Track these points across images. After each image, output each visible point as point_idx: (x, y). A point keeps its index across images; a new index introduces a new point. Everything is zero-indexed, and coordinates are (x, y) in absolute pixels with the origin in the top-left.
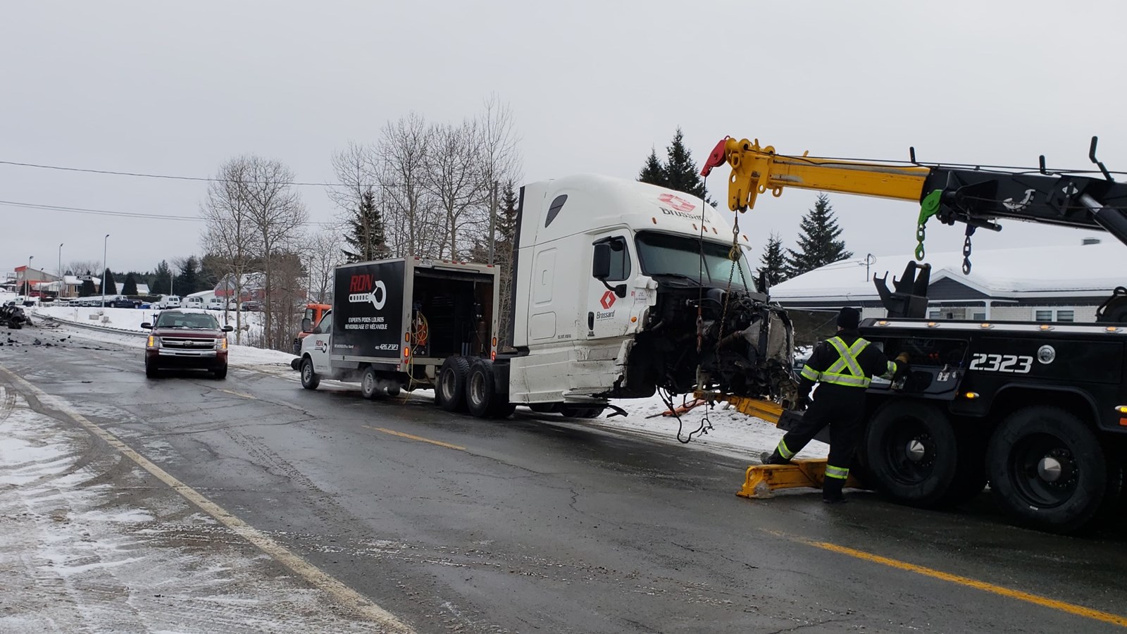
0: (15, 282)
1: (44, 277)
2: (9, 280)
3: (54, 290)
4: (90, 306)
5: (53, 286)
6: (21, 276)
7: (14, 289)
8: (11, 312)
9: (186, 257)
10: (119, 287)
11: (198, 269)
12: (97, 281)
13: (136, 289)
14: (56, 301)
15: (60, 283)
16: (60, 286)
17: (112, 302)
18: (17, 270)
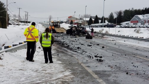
1: (77, 19)
2: (67, 20)
3: (80, 23)
4: (97, 27)
6: (70, 19)
8: (81, 29)
9: (119, 11)
10: (100, 21)
11: (123, 15)
12: (93, 20)
15: (82, 20)
16: (82, 21)
17: (106, 25)
18: (69, 17)
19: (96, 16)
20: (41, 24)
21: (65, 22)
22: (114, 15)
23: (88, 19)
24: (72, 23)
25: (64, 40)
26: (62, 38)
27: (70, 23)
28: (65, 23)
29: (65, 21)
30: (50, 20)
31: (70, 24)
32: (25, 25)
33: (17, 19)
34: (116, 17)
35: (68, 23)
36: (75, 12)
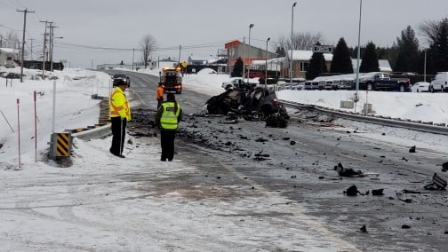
0: (226, 61)
1: (261, 54)
2: (220, 58)
3: (274, 69)
4: (336, 88)
5: (273, 65)
6: (233, 53)
7: (224, 70)
8: (258, 96)
10: (356, 63)
12: (329, 57)
13: (378, 65)
14: (280, 83)
15: (281, 59)
16: (282, 64)
17: (369, 82)
18: (228, 46)
19: (342, 43)
20: (106, 72)
21: (210, 67)
22: (416, 36)
23: (306, 55)
24: (238, 70)
25: (196, 130)
26: (191, 124)
27: (231, 70)
28: (211, 70)
29: (211, 61)
30: (146, 56)
31: (233, 76)
32: (44, 77)
33: (8, 54)
34: (428, 47)
35: (224, 68)
36: (251, 26)
